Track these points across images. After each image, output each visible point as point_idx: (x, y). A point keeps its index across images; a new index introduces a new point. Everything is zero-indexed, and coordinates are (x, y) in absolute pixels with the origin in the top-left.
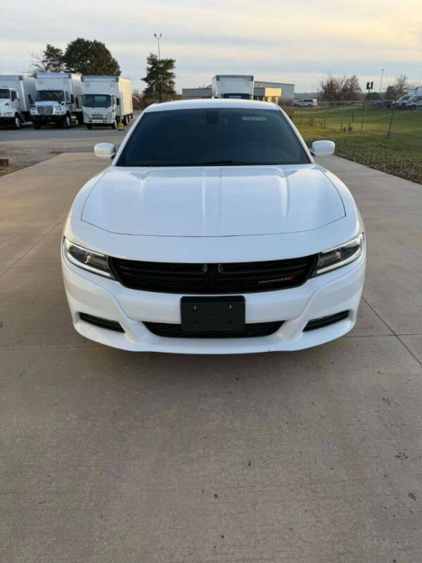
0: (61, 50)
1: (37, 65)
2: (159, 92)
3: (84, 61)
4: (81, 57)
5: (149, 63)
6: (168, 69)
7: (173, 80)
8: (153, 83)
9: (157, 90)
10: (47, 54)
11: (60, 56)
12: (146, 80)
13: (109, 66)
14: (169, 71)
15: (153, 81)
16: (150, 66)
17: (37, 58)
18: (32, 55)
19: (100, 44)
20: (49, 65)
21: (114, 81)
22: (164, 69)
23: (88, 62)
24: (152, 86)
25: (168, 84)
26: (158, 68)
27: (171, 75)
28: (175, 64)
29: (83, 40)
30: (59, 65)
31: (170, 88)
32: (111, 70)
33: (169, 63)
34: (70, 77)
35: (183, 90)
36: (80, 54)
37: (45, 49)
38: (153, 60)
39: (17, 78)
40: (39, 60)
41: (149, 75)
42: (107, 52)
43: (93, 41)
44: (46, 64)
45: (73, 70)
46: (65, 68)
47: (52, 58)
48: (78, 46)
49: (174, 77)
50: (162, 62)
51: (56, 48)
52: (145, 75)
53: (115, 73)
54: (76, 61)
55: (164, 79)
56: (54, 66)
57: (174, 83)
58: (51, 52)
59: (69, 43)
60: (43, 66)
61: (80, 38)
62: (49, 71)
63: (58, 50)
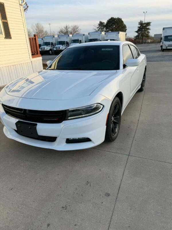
0: (104, 23)
1: (95, 29)
2: (142, 36)
3: (112, 26)
4: (112, 24)
5: (139, 25)
6: (148, 26)
7: (149, 31)
8: (140, 33)
9: (141, 36)
10: (99, 25)
11: (104, 25)
12: (137, 32)
13: (122, 27)
14: (148, 27)
15: (140, 32)
16: (140, 26)
17: (95, 27)
18: (94, 26)
19: (120, 19)
20: (99, 29)
21: (117, 34)
22: (146, 26)
23: (114, 26)
24: (139, 34)
25: (147, 33)
26: (143, 26)
27: (149, 29)
28: (151, 24)
29: (113, 18)
30: (103, 29)
31: (148, 34)
32: (123, 29)
33: (148, 24)
34: (101, 33)
35: (155, 35)
36: (111, 23)
37: (99, 23)
38: (141, 23)
39: (83, 35)
40: (96, 27)
41: (138, 30)
42: (122, 22)
43: (117, 18)
44: (98, 29)
45: (108, 30)
46: (105, 29)
47: (101, 26)
48: (111, 20)
49: (150, 30)
50: (145, 23)
51: (103, 22)
52: (137, 30)
53: (124, 30)
54: (110, 26)
55: (145, 31)
56: (101, 29)
57: (149, 32)
58: (101, 24)
59: (108, 19)
60: (97, 29)
61: (112, 17)
62: (99, 31)
63: (103, 23)
